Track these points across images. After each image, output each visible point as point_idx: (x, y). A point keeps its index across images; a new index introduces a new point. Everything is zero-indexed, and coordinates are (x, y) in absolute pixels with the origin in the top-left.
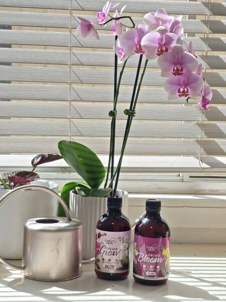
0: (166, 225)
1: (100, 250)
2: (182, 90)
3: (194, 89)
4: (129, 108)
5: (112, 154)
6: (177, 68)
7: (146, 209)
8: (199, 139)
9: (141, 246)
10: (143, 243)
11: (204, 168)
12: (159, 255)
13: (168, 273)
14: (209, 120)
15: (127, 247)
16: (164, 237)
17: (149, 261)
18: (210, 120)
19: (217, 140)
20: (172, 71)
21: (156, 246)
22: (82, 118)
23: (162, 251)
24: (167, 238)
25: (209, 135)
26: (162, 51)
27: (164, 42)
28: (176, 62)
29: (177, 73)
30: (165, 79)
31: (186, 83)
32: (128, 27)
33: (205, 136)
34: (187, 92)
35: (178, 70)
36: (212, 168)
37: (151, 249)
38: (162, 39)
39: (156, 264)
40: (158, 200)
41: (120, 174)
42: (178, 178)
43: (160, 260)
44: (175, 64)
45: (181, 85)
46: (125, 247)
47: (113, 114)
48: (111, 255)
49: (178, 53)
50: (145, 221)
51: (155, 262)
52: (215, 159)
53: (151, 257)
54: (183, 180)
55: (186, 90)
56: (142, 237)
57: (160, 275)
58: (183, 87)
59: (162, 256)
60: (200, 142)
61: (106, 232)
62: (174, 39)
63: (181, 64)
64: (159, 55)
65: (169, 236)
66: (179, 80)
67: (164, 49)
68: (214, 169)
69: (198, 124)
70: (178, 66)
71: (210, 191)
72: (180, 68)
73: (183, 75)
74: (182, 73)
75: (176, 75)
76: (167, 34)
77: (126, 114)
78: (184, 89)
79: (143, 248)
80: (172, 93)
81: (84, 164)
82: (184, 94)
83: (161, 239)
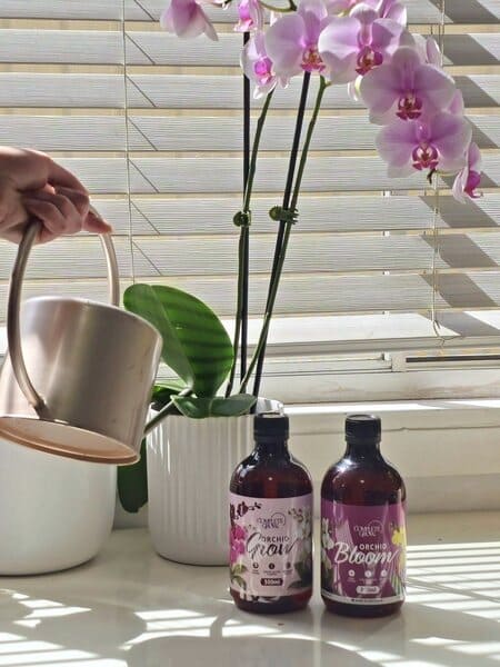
0: (394, 472)
1: (245, 543)
2: (420, 153)
3: (450, 151)
4: (281, 204)
5: (242, 315)
6: (407, 100)
7: (347, 439)
8: (430, 272)
9: (339, 526)
10: (345, 518)
11: (445, 338)
12: (385, 546)
13: (404, 585)
14: (453, 227)
15: (308, 531)
16: (393, 502)
17: (362, 561)
18: (454, 225)
19: (470, 273)
20: (395, 108)
21: (376, 524)
22: (160, 234)
23: (389, 536)
24: (400, 504)
25: (453, 260)
26: (367, 63)
27: (371, 41)
28: (403, 86)
29: (407, 112)
30: (379, 128)
31: (429, 136)
32: (275, 9)
33: (445, 265)
34: (435, 156)
35: (408, 106)
36: (463, 336)
37: (366, 531)
38: (365, 35)
39: (379, 567)
40: (373, 417)
41: (266, 360)
42: (380, 365)
43: (387, 557)
44: (401, 92)
45: (417, 142)
46: (305, 533)
47: (242, 219)
48: (275, 552)
49: (405, 66)
50: (346, 466)
51: (376, 561)
52: (467, 316)
53: (366, 552)
54: (391, 368)
55: (430, 152)
56: (342, 506)
57: (388, 591)
58: (424, 146)
59: (392, 548)
60: (430, 279)
61: (258, 501)
62: (393, 32)
63: (414, 91)
64: (360, 72)
65: (403, 499)
66: (413, 130)
67: (371, 56)
68: (469, 340)
69: (425, 237)
70: (410, 96)
71: (455, 389)
72: (412, 101)
73: (421, 117)
74: (419, 114)
75: (405, 118)
76: (376, 21)
77: (275, 218)
78: (425, 151)
79: (344, 531)
80: (398, 161)
81: (185, 342)
82: (427, 162)
83: (387, 507)
